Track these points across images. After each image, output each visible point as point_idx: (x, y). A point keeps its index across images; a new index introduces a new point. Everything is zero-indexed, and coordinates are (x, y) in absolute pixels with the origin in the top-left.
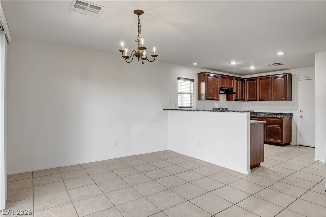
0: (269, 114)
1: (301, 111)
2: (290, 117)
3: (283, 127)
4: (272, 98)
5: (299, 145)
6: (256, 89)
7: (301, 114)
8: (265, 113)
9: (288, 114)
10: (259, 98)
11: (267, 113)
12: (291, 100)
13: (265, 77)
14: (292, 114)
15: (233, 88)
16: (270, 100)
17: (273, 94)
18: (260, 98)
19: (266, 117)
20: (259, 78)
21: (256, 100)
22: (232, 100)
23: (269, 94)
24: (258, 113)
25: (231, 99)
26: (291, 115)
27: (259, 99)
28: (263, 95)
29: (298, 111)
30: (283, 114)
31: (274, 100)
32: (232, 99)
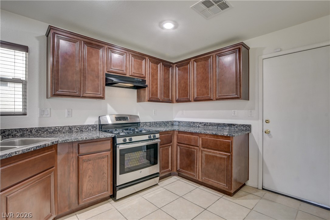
0: (211, 124)
1: (266, 120)
2: (247, 133)
3: (231, 155)
4: (214, 96)
5: (263, 189)
6: (189, 80)
7: (267, 127)
8: (205, 124)
9: (243, 125)
10: (193, 96)
11: (207, 123)
12: (249, 100)
13: (202, 57)
14: (249, 126)
15: (145, 78)
16: (210, 100)
17: (216, 88)
18: (196, 96)
19: (201, 134)
20: (194, 59)
21: (189, 101)
22: (144, 101)
23: (210, 88)
24: (194, 123)
25: (143, 99)
26: (248, 128)
27: (193, 98)
28: (200, 90)
29: (260, 121)
30: (234, 125)
31: (217, 99)
32: (145, 98)
